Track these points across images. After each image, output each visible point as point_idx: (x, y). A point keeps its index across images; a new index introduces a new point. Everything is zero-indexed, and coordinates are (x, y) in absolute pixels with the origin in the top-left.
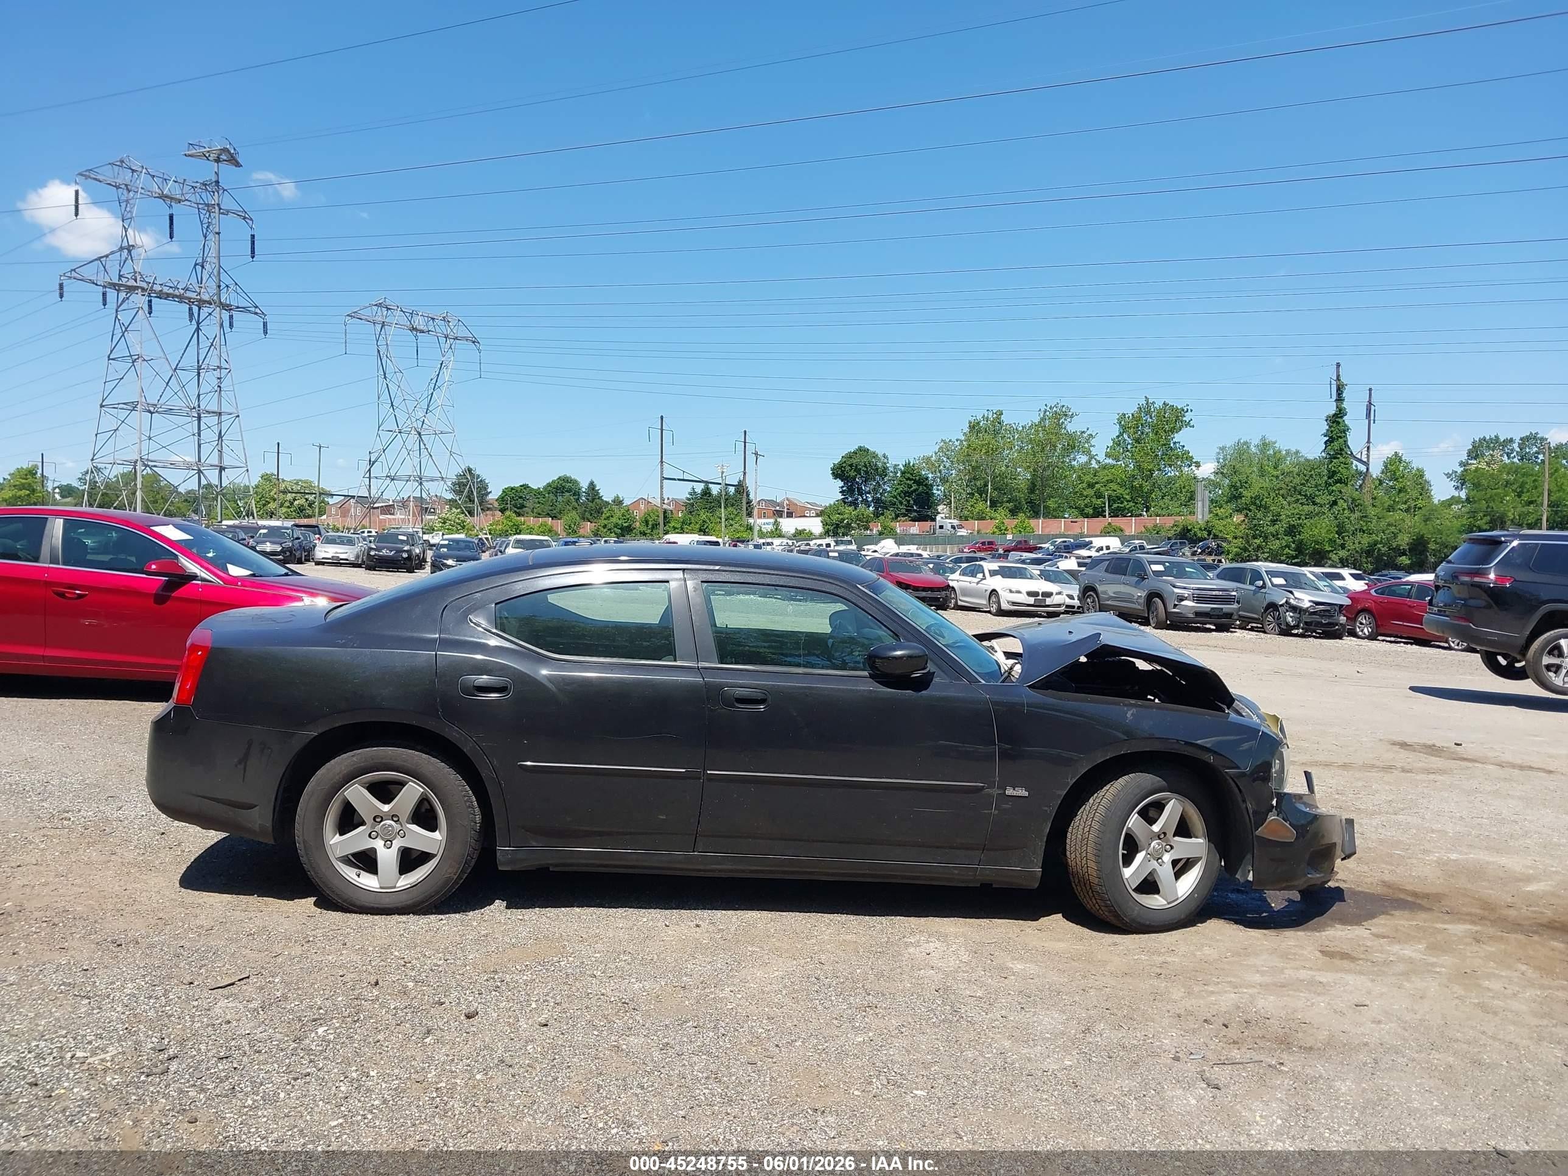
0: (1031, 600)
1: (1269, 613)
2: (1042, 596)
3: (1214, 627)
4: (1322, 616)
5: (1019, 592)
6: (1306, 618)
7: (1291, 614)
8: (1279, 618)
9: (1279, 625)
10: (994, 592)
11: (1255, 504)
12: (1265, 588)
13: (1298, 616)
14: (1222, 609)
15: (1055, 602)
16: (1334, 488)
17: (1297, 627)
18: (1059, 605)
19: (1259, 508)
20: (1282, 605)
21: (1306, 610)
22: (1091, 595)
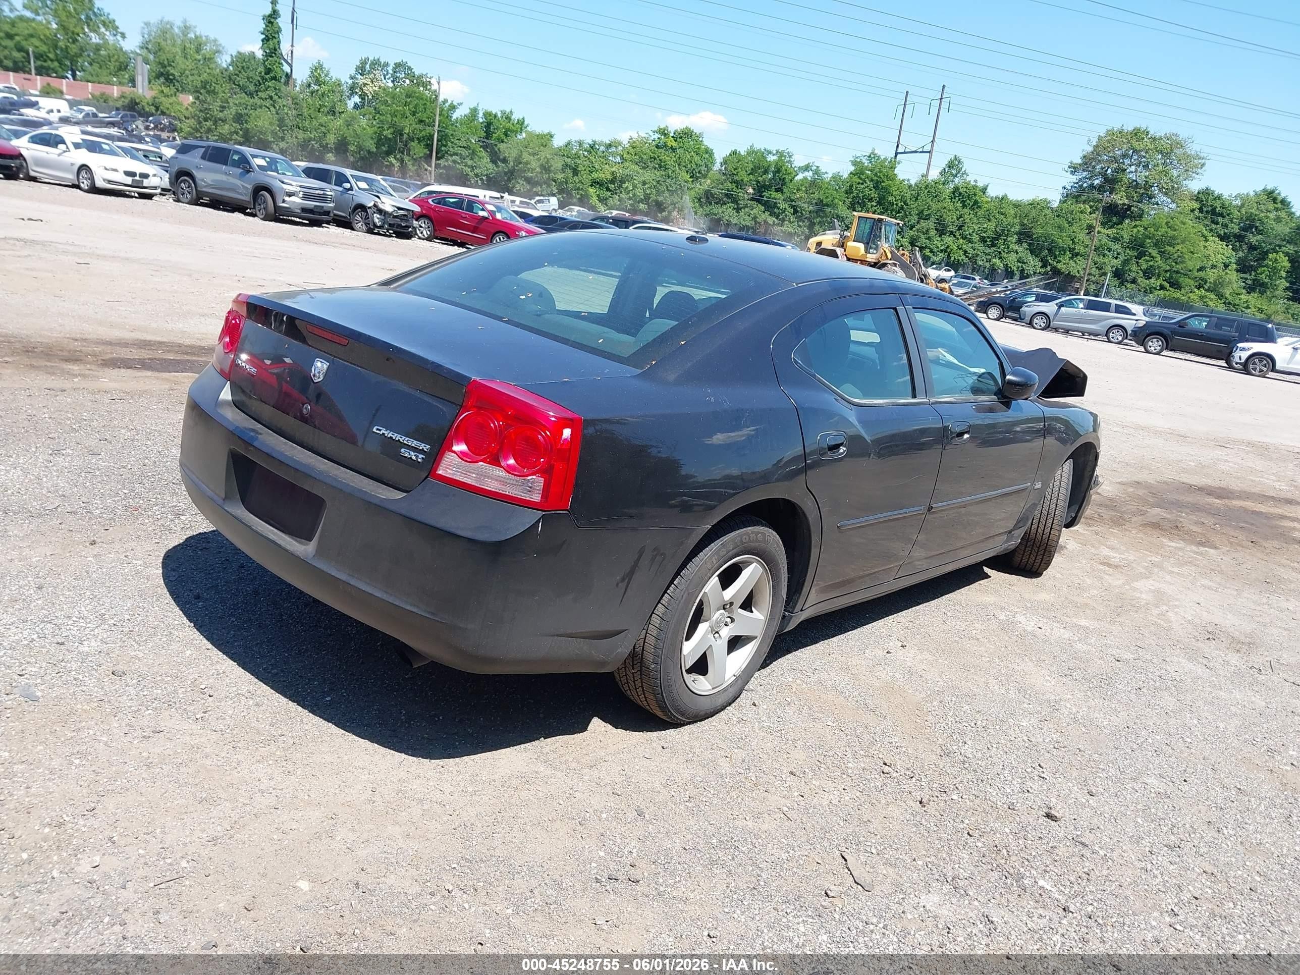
0: (129, 180)
1: (358, 214)
2: (140, 177)
3: (307, 222)
4: (402, 220)
5: (116, 170)
6: (390, 220)
7: (378, 216)
8: (367, 218)
9: (367, 224)
10: (84, 167)
11: (205, 88)
12: (352, 190)
13: (383, 218)
14: (323, 207)
15: (152, 184)
16: (270, 84)
17: (381, 227)
18: (155, 188)
19: (208, 92)
20: (369, 208)
21: (390, 214)
22: (186, 180)
